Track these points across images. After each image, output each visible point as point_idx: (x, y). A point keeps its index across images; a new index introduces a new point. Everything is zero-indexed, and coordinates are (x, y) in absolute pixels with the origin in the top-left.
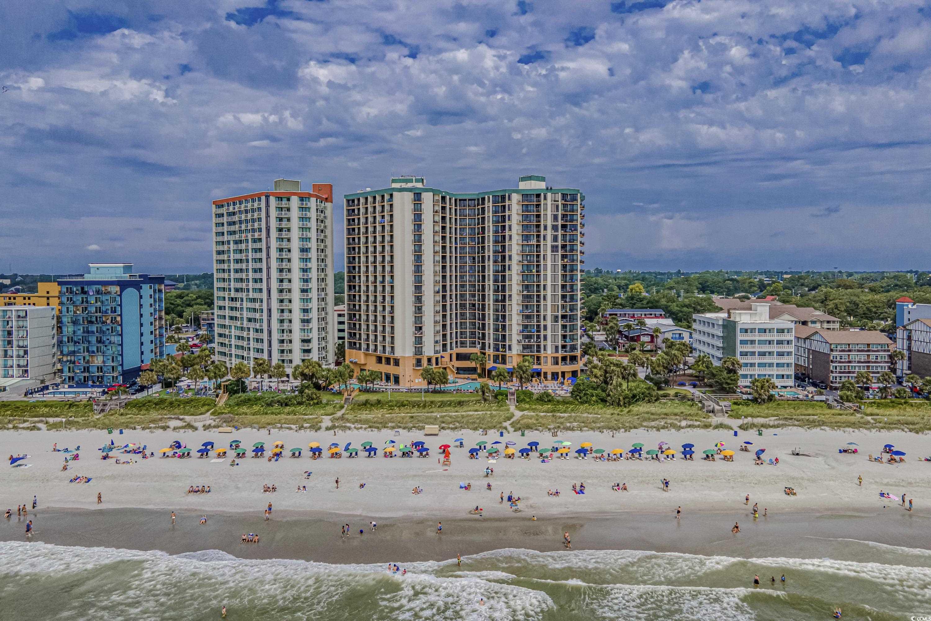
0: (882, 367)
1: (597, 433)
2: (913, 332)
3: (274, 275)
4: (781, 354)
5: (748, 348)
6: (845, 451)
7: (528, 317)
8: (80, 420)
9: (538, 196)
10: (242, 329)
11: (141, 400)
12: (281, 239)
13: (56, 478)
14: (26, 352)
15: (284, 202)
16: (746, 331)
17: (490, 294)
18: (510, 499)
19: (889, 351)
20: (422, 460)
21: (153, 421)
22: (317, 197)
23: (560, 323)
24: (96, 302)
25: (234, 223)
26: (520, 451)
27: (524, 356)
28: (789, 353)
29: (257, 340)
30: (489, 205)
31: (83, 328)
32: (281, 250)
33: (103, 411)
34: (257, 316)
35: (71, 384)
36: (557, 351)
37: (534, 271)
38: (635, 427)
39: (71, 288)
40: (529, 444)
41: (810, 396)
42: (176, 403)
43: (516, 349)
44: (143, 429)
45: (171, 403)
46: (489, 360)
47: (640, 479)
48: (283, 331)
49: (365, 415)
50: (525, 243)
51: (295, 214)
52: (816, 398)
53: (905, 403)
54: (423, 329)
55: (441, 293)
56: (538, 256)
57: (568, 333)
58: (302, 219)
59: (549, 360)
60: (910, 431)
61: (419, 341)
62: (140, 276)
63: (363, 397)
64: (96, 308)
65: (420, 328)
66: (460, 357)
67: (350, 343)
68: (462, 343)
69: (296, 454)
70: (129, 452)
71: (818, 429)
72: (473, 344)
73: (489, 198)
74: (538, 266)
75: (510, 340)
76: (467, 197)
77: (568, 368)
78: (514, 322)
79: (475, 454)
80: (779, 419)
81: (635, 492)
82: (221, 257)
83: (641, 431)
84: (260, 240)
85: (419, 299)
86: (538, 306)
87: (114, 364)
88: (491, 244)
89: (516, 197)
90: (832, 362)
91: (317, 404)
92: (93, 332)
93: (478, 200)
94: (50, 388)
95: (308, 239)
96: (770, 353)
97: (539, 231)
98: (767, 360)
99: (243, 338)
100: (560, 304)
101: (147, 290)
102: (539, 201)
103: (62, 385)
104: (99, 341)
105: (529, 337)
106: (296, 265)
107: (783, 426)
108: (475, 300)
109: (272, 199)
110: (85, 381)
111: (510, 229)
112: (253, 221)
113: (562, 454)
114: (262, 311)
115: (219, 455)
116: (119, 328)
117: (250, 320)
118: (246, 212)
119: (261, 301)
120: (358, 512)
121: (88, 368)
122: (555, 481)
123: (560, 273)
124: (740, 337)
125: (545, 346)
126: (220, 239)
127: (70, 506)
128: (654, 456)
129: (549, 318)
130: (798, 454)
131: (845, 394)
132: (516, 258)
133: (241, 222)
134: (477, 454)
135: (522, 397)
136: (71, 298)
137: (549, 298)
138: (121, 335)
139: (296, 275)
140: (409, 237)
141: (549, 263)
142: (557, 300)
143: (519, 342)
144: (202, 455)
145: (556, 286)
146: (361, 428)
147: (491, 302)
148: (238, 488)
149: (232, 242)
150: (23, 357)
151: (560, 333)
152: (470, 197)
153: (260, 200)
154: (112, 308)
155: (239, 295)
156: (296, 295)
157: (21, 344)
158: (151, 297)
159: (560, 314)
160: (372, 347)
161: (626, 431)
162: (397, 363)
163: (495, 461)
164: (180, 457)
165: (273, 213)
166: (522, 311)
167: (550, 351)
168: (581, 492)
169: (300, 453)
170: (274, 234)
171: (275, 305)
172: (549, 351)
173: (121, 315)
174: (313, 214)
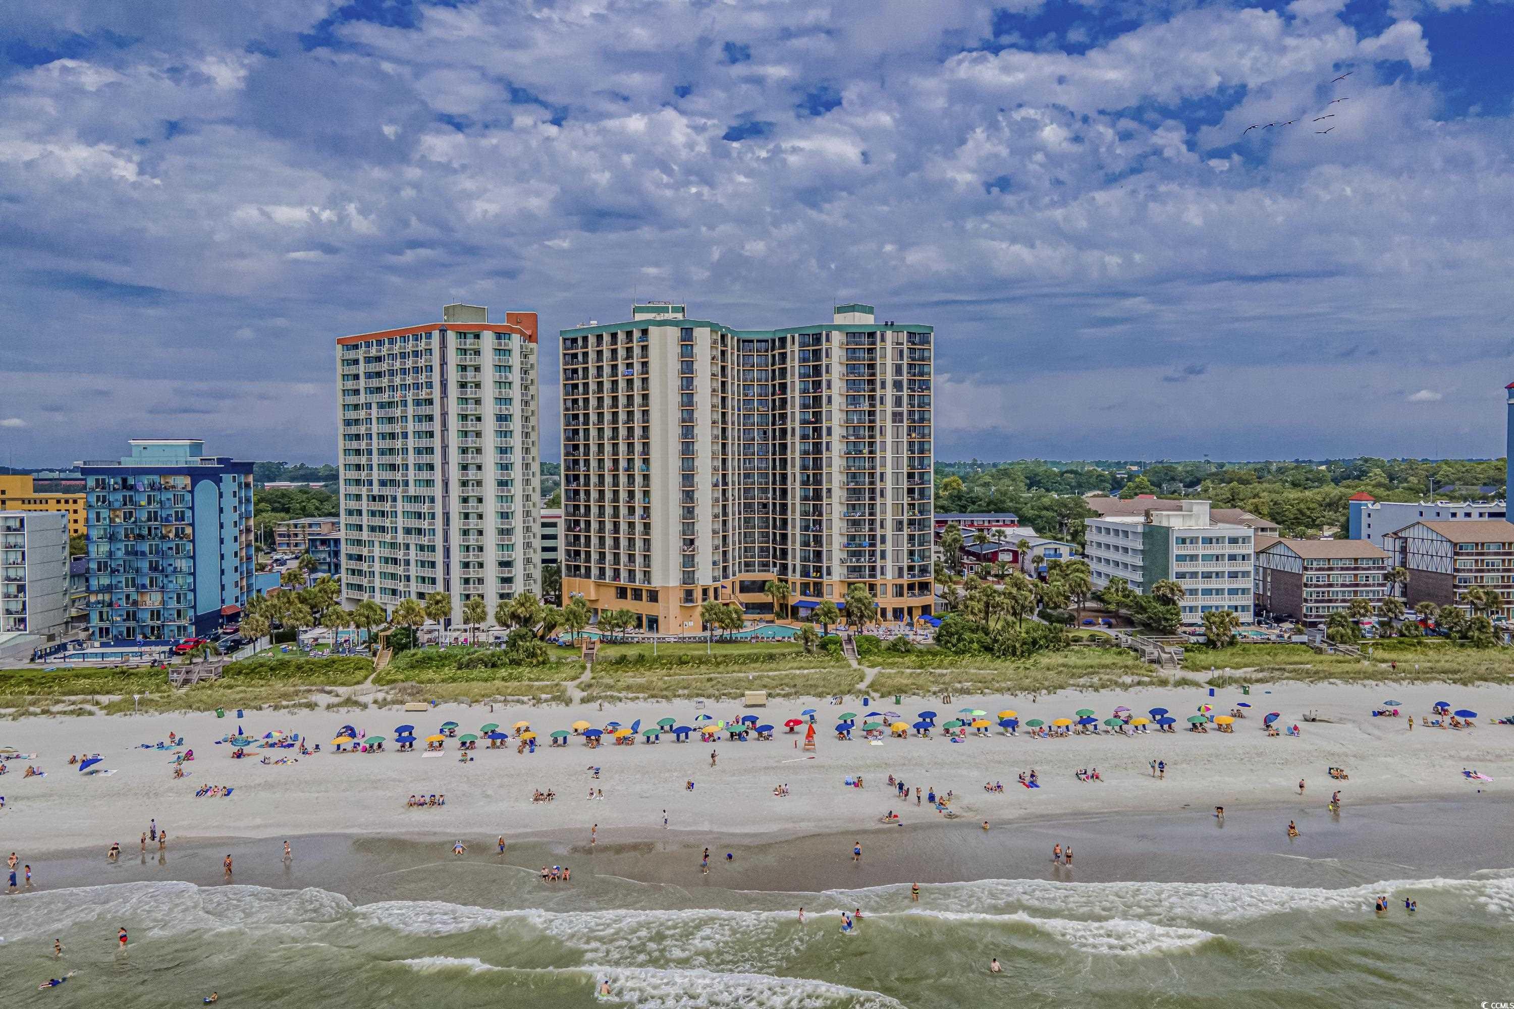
0: (1374, 592)
1: (1007, 696)
2: (1410, 541)
3: (454, 457)
4: (1234, 575)
5: (1187, 567)
6: (1381, 713)
7: (855, 523)
8: (156, 696)
9: (872, 335)
10: (393, 545)
11: (246, 663)
12: (464, 400)
13: (171, 789)
14: (21, 589)
15: (470, 340)
16: (1184, 541)
17: (795, 489)
18: (932, 798)
19: (1383, 568)
20: (763, 744)
21: (285, 696)
22: (522, 334)
23: (906, 531)
24: (149, 503)
25: (379, 375)
26: (915, 726)
27: (849, 584)
28: (1246, 574)
29: (423, 564)
30: (794, 350)
31: (126, 546)
32: (464, 417)
33: (186, 682)
34: (425, 525)
35: (104, 640)
36: (901, 575)
37: (866, 451)
38: (1062, 687)
39: (103, 480)
40: (920, 716)
41: (1286, 636)
42: (307, 668)
43: (838, 573)
44: (276, 708)
45: (299, 668)
46: (794, 591)
47: (1113, 762)
48: (468, 548)
49: (629, 678)
50: (852, 408)
51: (488, 359)
52: (1295, 638)
53: (1419, 643)
54: (696, 543)
55: (721, 487)
56: (872, 429)
57: (916, 548)
58: (499, 368)
59: (890, 589)
60: (1455, 682)
61: (689, 561)
62: (220, 461)
63: (613, 652)
64: (149, 513)
65: (692, 542)
66: (745, 588)
67: (568, 567)
68: (747, 564)
69: (559, 741)
70: (273, 745)
71: (1326, 683)
72: (764, 565)
73: (793, 338)
74: (871, 444)
75: (830, 559)
76: (755, 337)
77: (917, 601)
78: (835, 531)
79: (845, 732)
80: (1262, 671)
81: (1114, 782)
82: (353, 430)
83: (1069, 691)
84: (430, 402)
85: (689, 495)
86: (872, 506)
87: (181, 606)
88: (797, 410)
89: (837, 337)
90: (1306, 585)
91: (544, 663)
92: (143, 553)
93: (774, 341)
94: (70, 647)
95: (509, 401)
96: (1217, 574)
97: (874, 390)
98: (1214, 584)
99: (395, 561)
100: (905, 502)
101: (229, 482)
102: (874, 343)
103: (89, 643)
104: (154, 568)
105: (857, 554)
106: (490, 442)
107: (1272, 679)
108: (767, 498)
109: (451, 335)
110: (128, 635)
111: (829, 387)
112: (416, 370)
113: (979, 729)
114: (433, 516)
115: (431, 745)
116: (190, 547)
117: (408, 531)
118: (403, 355)
119: (432, 500)
120: (706, 827)
121: (134, 613)
122: (987, 769)
123: (905, 455)
124: (1176, 550)
125: (882, 568)
126: (352, 400)
127: (216, 835)
128: (1117, 729)
129: (889, 524)
130: (1314, 720)
131: (1338, 632)
132: (838, 432)
133: (392, 373)
134: (848, 733)
135: (865, 646)
136: (104, 497)
137: (889, 493)
138: (193, 558)
139: (490, 458)
140: (674, 398)
141: (889, 439)
142: (900, 497)
143: (842, 561)
144: (403, 746)
145: (900, 476)
146: (638, 698)
147: (798, 501)
148: (488, 796)
149: (374, 406)
150: (16, 596)
151: (906, 547)
152: (761, 337)
153: (429, 336)
154: (177, 512)
155: (387, 491)
156: (490, 490)
157: (12, 573)
158: (235, 496)
159: (905, 518)
160: (609, 573)
161: (1049, 693)
162: (653, 596)
163: (880, 743)
164: (365, 750)
165: (453, 359)
166: (847, 514)
167: (890, 574)
168: (1033, 784)
169: (565, 738)
170: (453, 391)
171: (455, 507)
172: (889, 576)
173: (192, 525)
174: (515, 360)
